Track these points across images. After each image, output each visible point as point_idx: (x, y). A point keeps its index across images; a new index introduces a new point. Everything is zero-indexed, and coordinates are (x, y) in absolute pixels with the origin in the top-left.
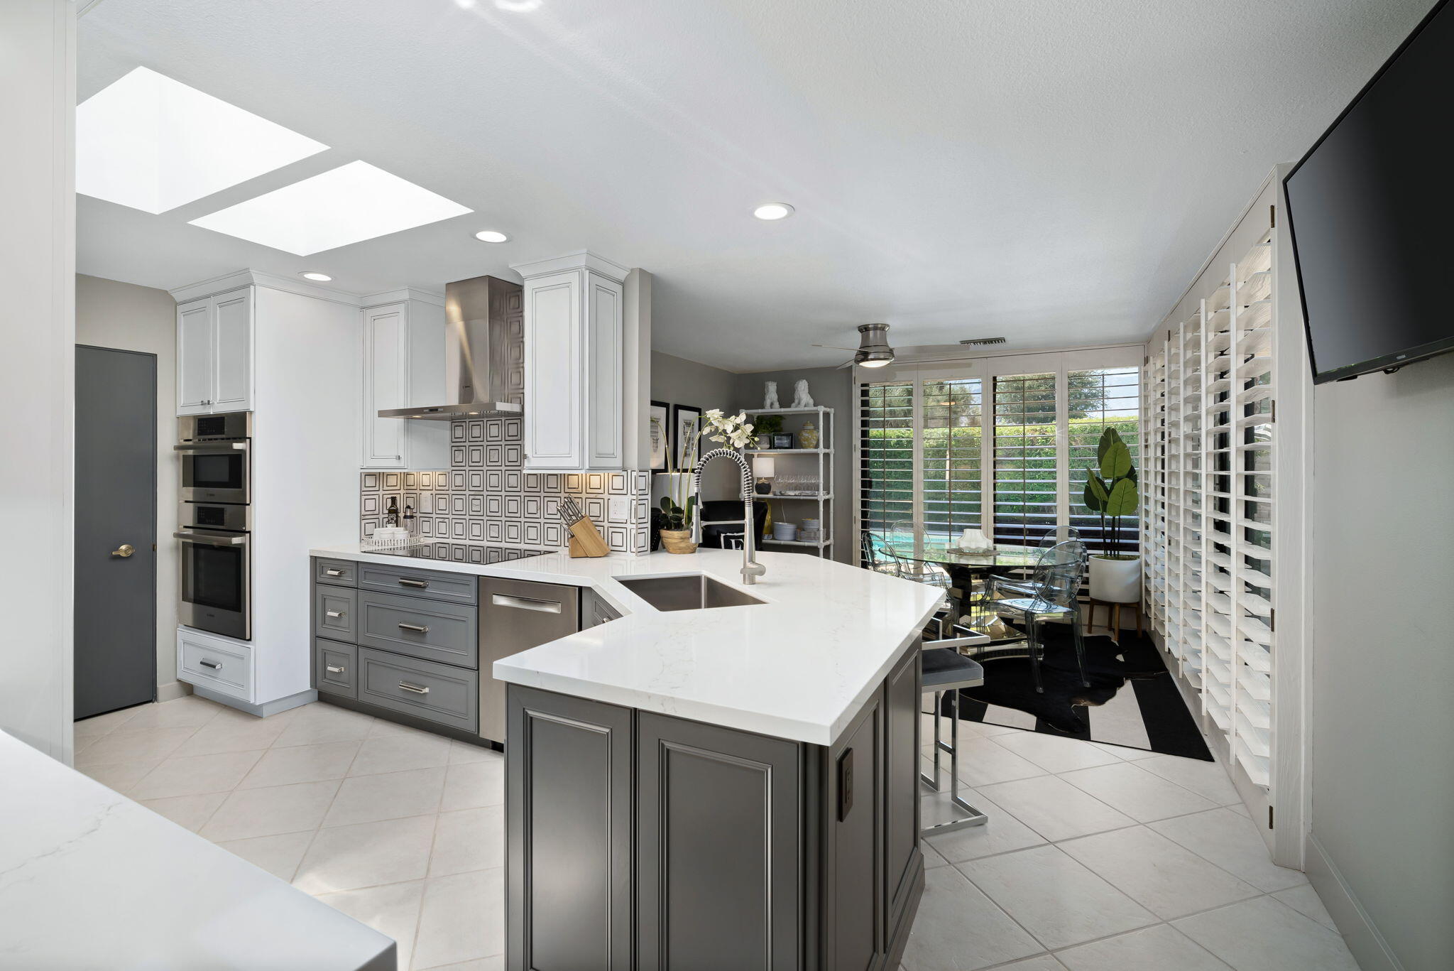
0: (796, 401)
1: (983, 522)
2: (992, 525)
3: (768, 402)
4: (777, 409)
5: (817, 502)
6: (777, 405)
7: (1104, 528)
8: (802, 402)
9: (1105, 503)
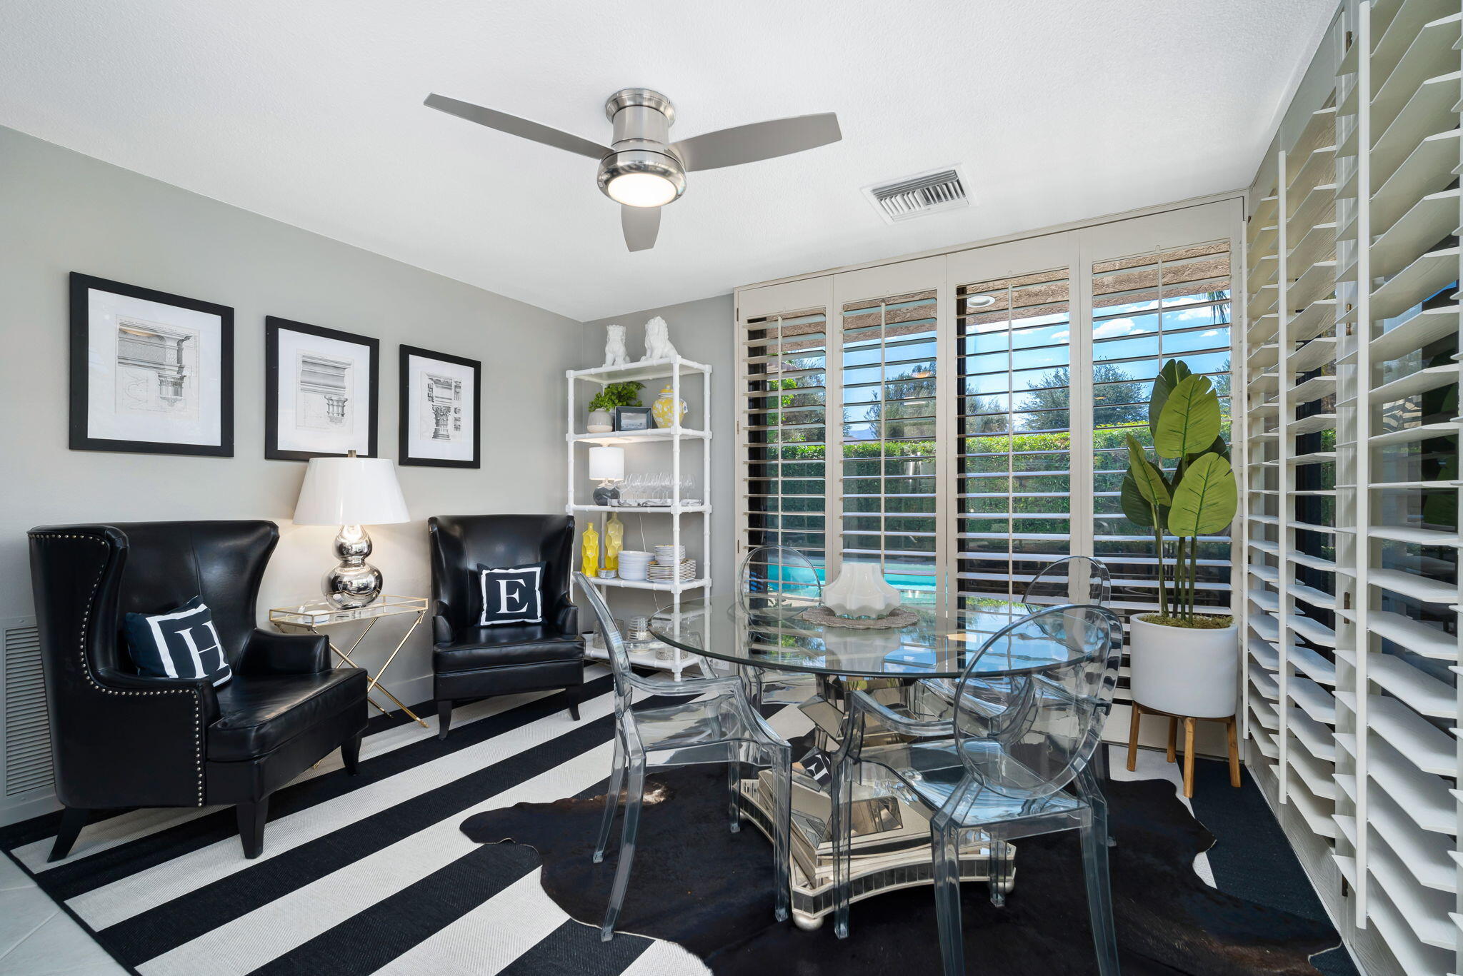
0: (648, 353)
1: (939, 553)
2: (955, 555)
3: (609, 358)
4: (623, 365)
5: (669, 516)
6: (620, 360)
7: (1160, 561)
8: (655, 352)
9: (1164, 512)
